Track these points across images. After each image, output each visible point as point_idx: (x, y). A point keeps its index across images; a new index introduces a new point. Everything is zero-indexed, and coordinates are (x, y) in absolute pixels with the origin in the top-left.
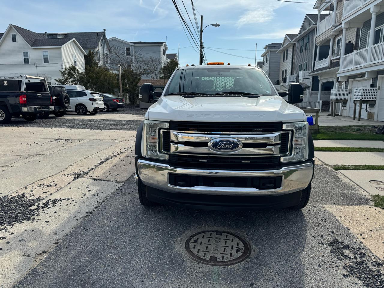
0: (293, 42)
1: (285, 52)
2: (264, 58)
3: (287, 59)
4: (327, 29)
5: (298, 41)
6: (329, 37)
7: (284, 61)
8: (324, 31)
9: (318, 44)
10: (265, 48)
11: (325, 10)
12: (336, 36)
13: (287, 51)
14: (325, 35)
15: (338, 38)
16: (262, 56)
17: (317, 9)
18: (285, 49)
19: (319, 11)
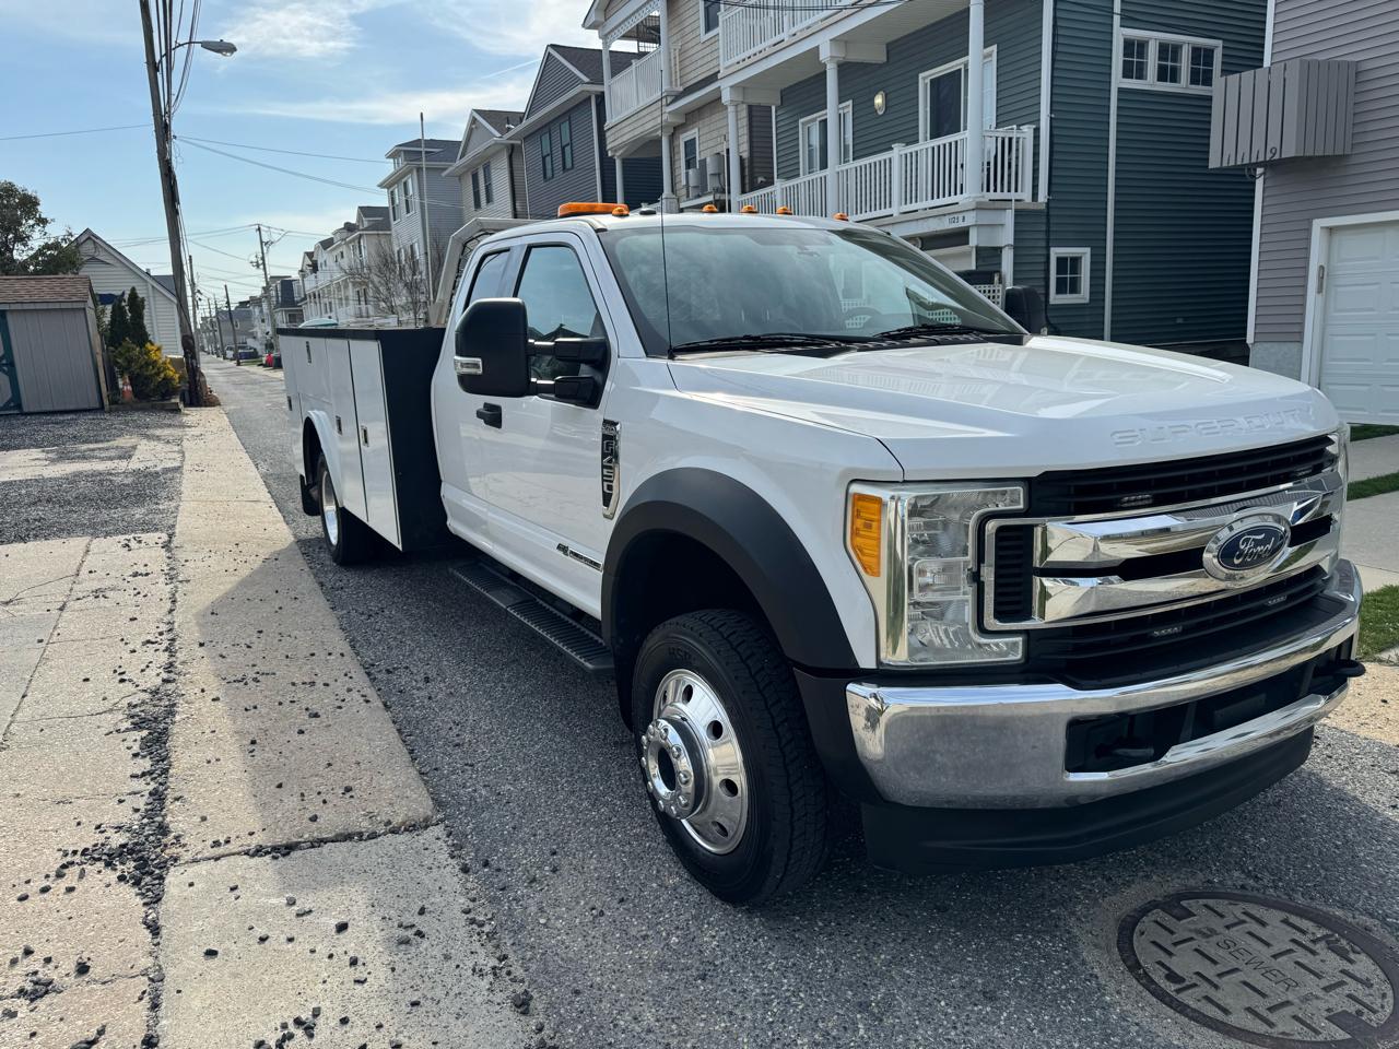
0: (509, 139)
1: (478, 174)
2: (392, 193)
3: (489, 200)
4: (642, 104)
5: (530, 136)
6: (656, 130)
7: (478, 205)
8: (635, 107)
9: (616, 151)
10: (393, 155)
11: (626, 37)
12: (677, 130)
13: (487, 169)
14: (640, 122)
15: (684, 137)
16: (381, 186)
17: (596, 32)
18: (480, 164)
19: (605, 37)
